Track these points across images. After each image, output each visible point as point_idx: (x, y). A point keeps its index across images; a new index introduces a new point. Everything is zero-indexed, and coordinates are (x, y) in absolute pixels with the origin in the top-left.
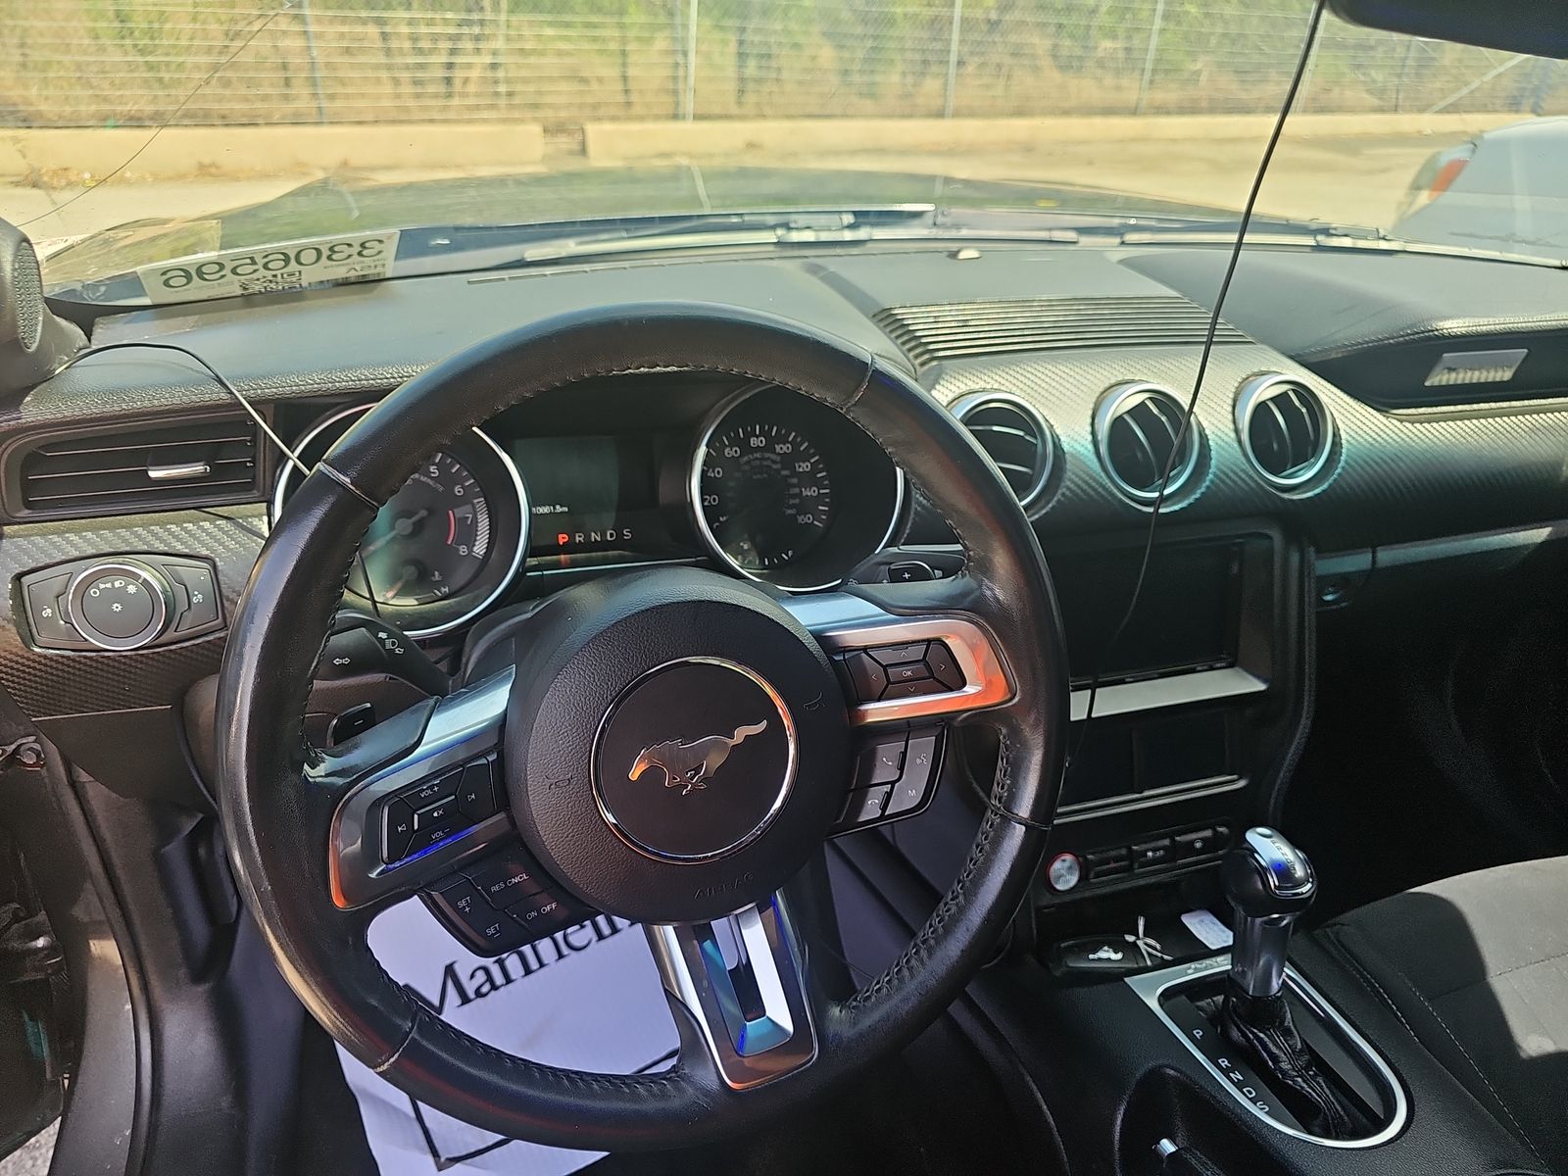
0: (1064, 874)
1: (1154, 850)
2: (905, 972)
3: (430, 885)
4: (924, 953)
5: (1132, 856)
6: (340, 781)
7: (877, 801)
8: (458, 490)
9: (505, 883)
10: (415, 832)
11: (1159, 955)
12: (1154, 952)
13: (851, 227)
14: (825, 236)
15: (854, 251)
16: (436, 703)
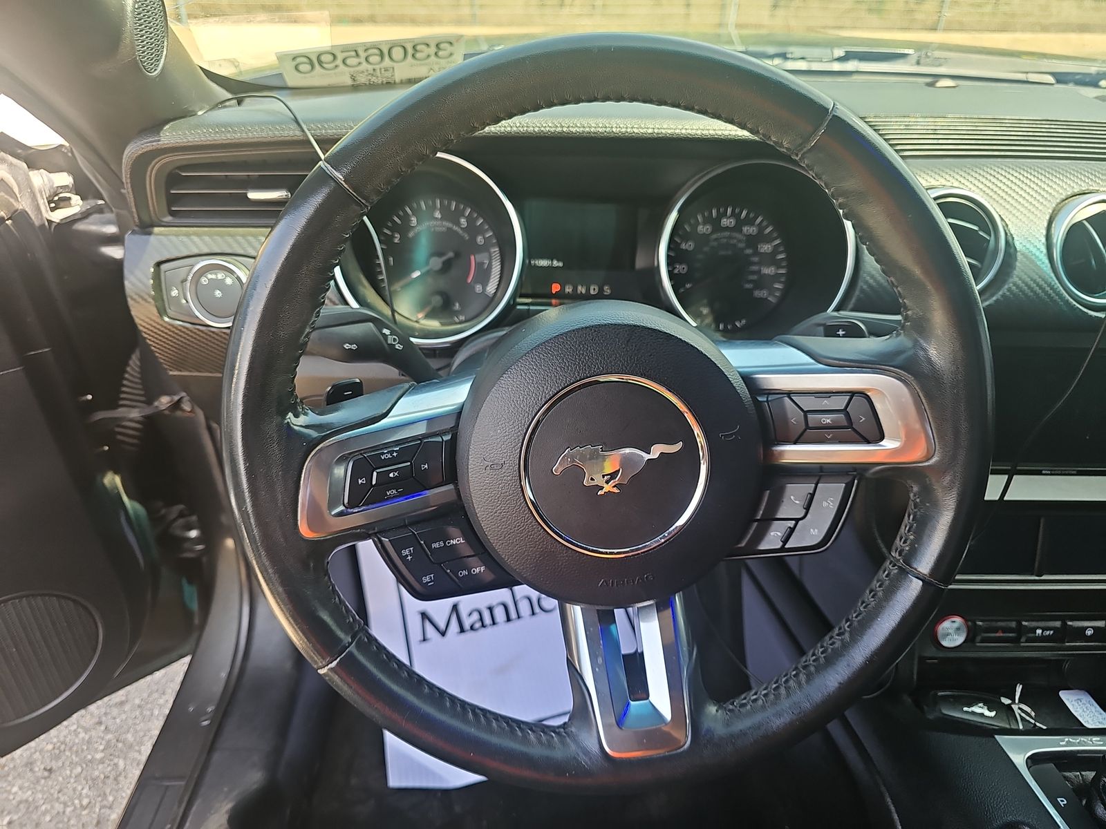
0: (952, 633)
1: (1044, 629)
2: (783, 691)
3: (383, 532)
4: (803, 677)
5: (1020, 630)
6: (314, 434)
7: (779, 534)
8: (480, 239)
9: (445, 543)
10: (372, 486)
11: (1033, 721)
12: (1028, 718)
13: (840, 59)
14: (816, 66)
15: (841, 79)
16: (410, 387)
